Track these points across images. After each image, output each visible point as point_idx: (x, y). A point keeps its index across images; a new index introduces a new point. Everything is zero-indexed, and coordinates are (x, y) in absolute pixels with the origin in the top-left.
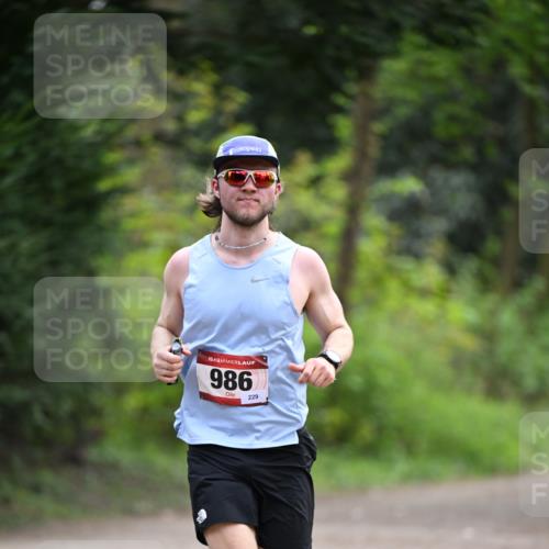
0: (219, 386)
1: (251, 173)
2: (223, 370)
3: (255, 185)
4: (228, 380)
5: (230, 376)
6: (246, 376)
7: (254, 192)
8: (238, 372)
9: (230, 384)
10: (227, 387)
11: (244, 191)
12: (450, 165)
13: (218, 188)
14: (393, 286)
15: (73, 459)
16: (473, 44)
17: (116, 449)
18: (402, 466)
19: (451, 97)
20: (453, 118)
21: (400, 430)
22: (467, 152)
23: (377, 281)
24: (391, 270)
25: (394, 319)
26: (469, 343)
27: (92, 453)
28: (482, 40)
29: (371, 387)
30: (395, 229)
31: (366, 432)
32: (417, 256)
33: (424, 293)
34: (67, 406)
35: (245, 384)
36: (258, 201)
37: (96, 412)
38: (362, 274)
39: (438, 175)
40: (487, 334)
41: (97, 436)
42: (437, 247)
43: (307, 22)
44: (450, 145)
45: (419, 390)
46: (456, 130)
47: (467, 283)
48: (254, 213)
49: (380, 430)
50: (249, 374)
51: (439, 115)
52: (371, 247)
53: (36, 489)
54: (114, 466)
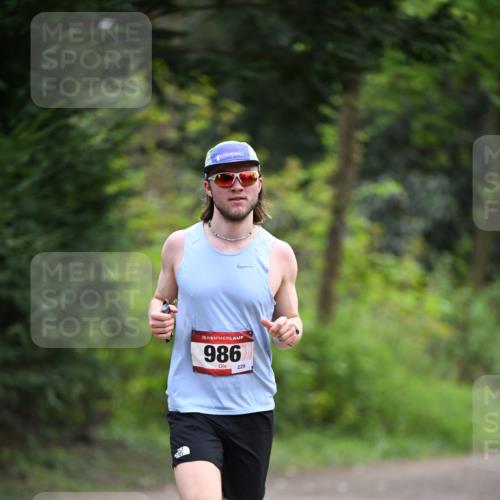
0: (212, 360)
1: (237, 175)
2: (216, 346)
3: (242, 185)
4: (220, 354)
5: (223, 350)
6: (236, 350)
7: (241, 190)
8: (229, 346)
9: (223, 357)
10: (219, 360)
11: (234, 191)
12: (427, 171)
13: (210, 188)
14: (375, 280)
15: (84, 439)
16: (448, 60)
17: (122, 429)
18: (383, 444)
19: (428, 108)
20: (428, 127)
21: (380, 411)
22: (443, 159)
23: (361, 276)
24: (373, 265)
25: (375, 310)
26: (444, 332)
27: (101, 433)
28: (456, 56)
29: (355, 372)
30: (377, 229)
31: (350, 413)
32: (397, 253)
33: (403, 287)
34: (78, 389)
35: (235, 357)
36: (245, 199)
37: (105, 396)
38: (346, 270)
39: (415, 178)
40: (461, 325)
41: (105, 417)
42: (416, 245)
43: (296, 40)
44: (427, 151)
45: (398, 375)
46: (432, 138)
47: (442, 278)
48: (243, 209)
49: (363, 411)
50: (238, 347)
51: (417, 125)
52: (354, 245)
53: (50, 466)
54: (120, 445)
